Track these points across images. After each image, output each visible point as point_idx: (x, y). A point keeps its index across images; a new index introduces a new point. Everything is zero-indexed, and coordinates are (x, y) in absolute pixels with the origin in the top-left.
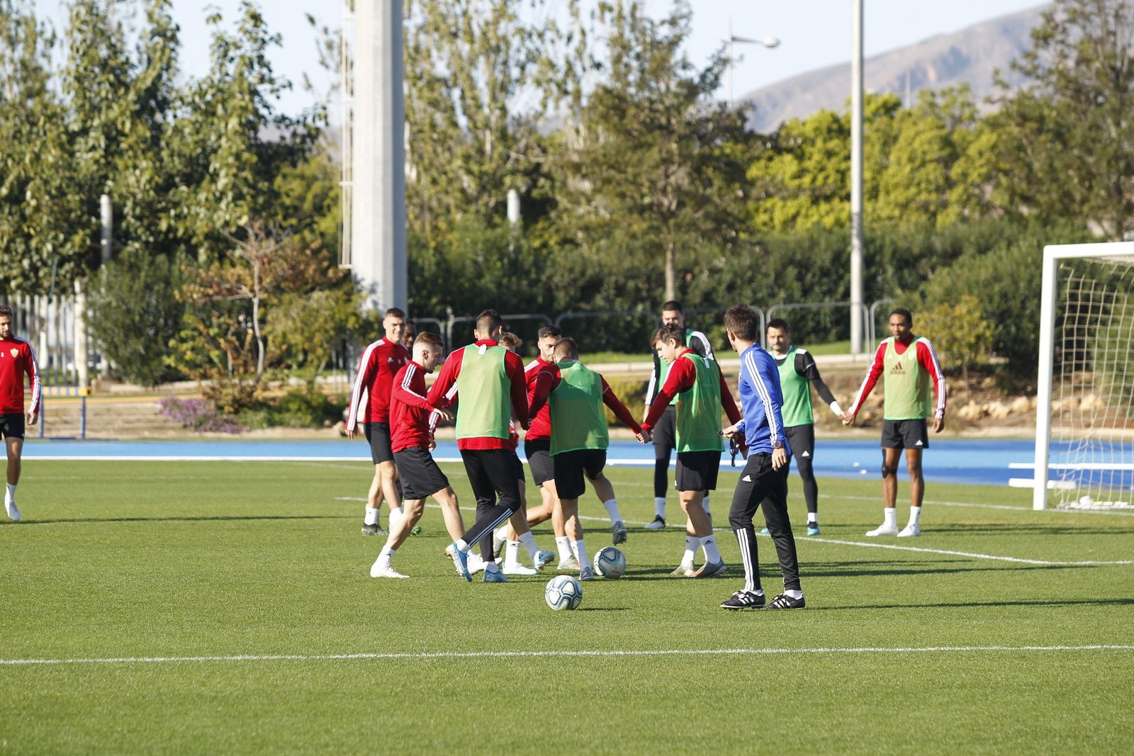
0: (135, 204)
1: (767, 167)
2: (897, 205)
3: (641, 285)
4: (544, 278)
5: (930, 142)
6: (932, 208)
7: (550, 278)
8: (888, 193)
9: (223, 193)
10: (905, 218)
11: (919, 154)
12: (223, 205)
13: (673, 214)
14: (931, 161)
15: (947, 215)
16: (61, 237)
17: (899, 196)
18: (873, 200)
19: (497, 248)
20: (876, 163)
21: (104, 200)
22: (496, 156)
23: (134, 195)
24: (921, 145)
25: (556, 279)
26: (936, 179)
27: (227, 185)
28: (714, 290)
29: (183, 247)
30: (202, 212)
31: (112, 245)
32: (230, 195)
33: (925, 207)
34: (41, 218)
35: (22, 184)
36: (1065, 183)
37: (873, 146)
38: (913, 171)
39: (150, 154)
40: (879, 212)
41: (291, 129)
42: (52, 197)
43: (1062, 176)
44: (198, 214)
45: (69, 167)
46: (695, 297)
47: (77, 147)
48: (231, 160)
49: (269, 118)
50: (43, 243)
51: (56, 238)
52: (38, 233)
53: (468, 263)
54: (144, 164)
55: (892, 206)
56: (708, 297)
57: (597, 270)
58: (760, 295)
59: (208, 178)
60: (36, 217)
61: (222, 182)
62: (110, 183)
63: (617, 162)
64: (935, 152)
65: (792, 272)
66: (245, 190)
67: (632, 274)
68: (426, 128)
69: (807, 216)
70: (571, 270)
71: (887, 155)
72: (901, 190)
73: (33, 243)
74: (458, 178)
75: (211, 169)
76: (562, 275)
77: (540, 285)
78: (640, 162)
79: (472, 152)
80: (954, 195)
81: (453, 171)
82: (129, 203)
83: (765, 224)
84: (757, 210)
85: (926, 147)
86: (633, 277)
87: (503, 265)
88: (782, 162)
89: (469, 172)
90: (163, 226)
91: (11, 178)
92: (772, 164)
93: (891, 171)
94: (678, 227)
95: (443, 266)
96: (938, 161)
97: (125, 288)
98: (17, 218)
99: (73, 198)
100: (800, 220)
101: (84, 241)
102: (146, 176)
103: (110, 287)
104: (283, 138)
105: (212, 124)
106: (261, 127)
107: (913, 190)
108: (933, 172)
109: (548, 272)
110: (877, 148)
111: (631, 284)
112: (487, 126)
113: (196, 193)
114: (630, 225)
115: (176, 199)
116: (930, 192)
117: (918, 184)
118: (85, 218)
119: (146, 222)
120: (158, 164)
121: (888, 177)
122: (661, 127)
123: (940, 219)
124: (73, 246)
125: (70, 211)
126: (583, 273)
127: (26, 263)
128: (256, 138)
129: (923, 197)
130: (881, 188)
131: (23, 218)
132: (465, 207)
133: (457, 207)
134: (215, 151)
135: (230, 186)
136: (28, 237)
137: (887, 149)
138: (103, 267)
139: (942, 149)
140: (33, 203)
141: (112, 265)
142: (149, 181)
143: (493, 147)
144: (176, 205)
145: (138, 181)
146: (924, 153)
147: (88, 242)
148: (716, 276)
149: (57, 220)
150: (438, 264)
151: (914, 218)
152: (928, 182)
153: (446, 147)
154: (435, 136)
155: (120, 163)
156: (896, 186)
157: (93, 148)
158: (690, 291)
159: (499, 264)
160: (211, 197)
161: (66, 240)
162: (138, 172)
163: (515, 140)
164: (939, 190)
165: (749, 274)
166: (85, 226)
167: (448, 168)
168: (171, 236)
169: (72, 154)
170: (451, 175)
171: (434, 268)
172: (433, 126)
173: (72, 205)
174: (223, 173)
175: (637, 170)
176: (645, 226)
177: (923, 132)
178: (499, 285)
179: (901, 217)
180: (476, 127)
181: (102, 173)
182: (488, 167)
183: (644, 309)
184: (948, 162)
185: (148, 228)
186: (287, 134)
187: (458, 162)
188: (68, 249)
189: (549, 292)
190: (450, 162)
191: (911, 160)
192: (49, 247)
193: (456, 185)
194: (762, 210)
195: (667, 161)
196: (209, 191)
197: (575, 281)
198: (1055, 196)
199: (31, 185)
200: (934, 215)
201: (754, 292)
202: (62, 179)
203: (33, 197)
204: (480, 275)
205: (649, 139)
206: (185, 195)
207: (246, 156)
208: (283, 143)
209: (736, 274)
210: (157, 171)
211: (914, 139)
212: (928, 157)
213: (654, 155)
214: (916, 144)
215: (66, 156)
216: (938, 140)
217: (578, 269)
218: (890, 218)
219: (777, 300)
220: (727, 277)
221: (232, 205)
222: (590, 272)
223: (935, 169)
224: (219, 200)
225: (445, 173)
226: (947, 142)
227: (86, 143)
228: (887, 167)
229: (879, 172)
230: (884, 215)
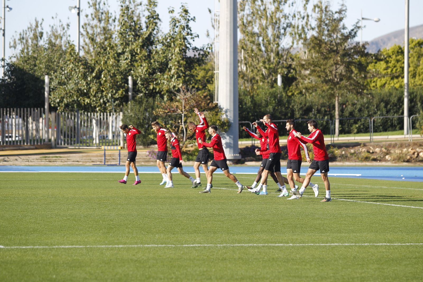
0: (141, 79)
1: (374, 66)
3: (326, 109)
4: (291, 107)
7: (293, 106)
8: (419, 75)
9: (173, 76)
12: (173, 80)
13: (338, 83)
16: (114, 91)
18: (414, 78)
19: (274, 95)
20: (415, 64)
21: (130, 78)
22: (275, 61)
23: (141, 76)
25: (295, 107)
27: (175, 72)
28: (354, 111)
29: (158, 95)
30: (166, 82)
31: (133, 94)
32: (176, 76)
34: (107, 84)
35: (100, 72)
37: (414, 58)
39: (147, 61)
40: (416, 83)
41: (198, 52)
42: (111, 77)
44: (164, 83)
45: (118, 66)
46: (346, 114)
47: (120, 59)
48: (176, 63)
49: (190, 48)
50: (108, 94)
51: (112, 92)
52: (106, 90)
53: (263, 101)
54: (144, 65)
55: (421, 80)
56: (351, 114)
57: (310, 104)
58: (370, 113)
59: (168, 69)
60: (105, 84)
61: (173, 71)
62: (132, 72)
63: (318, 64)
65: (383, 105)
66: (181, 74)
67: (323, 105)
68: (250, 52)
69: (389, 84)
70: (301, 104)
71: (419, 61)
73: (104, 93)
74: (261, 70)
75: (169, 67)
76: (297, 106)
77: (289, 109)
78: (326, 64)
79: (266, 60)
81: (259, 67)
82: (139, 79)
83: (374, 87)
84: (371, 81)
86: (324, 106)
87: (275, 101)
88: (380, 64)
89: (265, 68)
90: (151, 87)
91: (96, 70)
92: (377, 65)
93: (421, 67)
94: (340, 88)
95: (253, 102)
97: (137, 110)
98: (98, 84)
99: (119, 77)
100: (387, 85)
101: (122, 93)
102: (145, 69)
103: (132, 110)
104: (195, 55)
105: (170, 50)
106: (187, 51)
109: (293, 104)
110: (416, 58)
111: (323, 109)
112: (272, 51)
113: (163, 75)
114: (322, 87)
115: (156, 78)
118: (123, 85)
119: (145, 86)
120: (150, 65)
121: (419, 69)
122: (334, 51)
124: (118, 95)
125: (117, 82)
126: (305, 105)
127: (102, 101)
128: (185, 56)
130: (417, 73)
131: (101, 84)
132: (263, 80)
133: (261, 81)
134: (170, 60)
135: (176, 73)
136: (103, 91)
137: (419, 59)
138: (129, 102)
140: (104, 79)
141: (133, 102)
142: (146, 71)
143: (274, 58)
144: (156, 80)
145: (142, 71)
147: (124, 93)
148: (355, 106)
149: (113, 85)
150: (252, 102)
153: (257, 58)
154: (253, 54)
155: (136, 64)
157: (126, 59)
158: (344, 111)
159: (274, 101)
160: (169, 77)
161: (116, 93)
162: (142, 68)
163: (282, 56)
165: (367, 105)
166: (123, 87)
167: (258, 66)
168: (154, 91)
169: (118, 61)
170: (258, 68)
171: (250, 103)
172: (252, 51)
173: (118, 80)
174: (173, 68)
175: (325, 67)
176: (328, 87)
178: (274, 109)
180: (268, 51)
181: (129, 68)
182: (271, 66)
183: (327, 118)
185: (146, 88)
186: (197, 54)
187: (261, 64)
188: (117, 96)
189: (293, 112)
190: (258, 64)
192: (110, 95)
193: (260, 73)
194: (372, 82)
195: (336, 64)
196: (168, 75)
197: (302, 108)
199: (103, 72)
201: (368, 112)
202: (115, 70)
203: (104, 77)
204: (267, 105)
205: (330, 56)
206: (159, 76)
207: (181, 62)
208: (196, 57)
209: (361, 105)
210: (149, 67)
213: (331, 61)
215: (116, 62)
217: (303, 103)
219: (377, 115)
220: (358, 107)
221: (176, 80)
222: (307, 104)
224: (172, 78)
225: (257, 68)
227: (124, 57)
228: (419, 66)
229: (416, 68)
230: (418, 84)
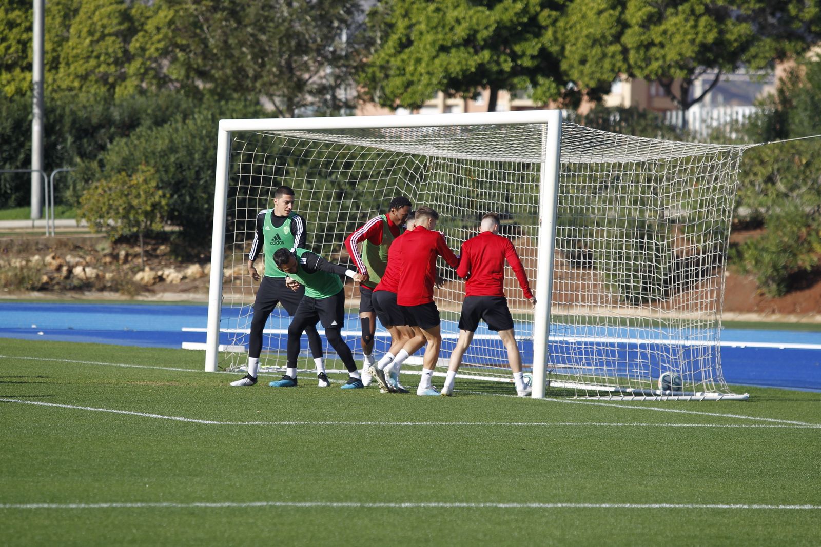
2: (77, 76)
5: (109, 17)
6: (111, 80)
8: (68, 64)
10: (84, 89)
11: (98, 27)
14: (110, 35)
15: (126, 87)
17: (79, 67)
18: (54, 71)
20: (57, 36)
24: (101, 19)
26: (114, 52)
33: (104, 79)
36: (239, 59)
37: (53, 19)
38: (92, 42)
40: (59, 83)
43: (236, 53)
55: (71, 78)
64: (114, 26)
71: (68, 27)
72: (81, 62)
80: (132, 68)
85: (105, 21)
93: (70, 43)
96: (116, 34)
107: (93, 62)
108: (112, 45)
110: (58, 20)
116: (109, 64)
117: (98, 57)
121: (67, 49)
123: (117, 89)
129: (102, 69)
130: (61, 60)
137: (67, 22)
139: (120, 23)
146: (104, 27)
151: (93, 91)
152: (107, 54)
156: (76, 57)
164: (118, 63)
177: (103, 6)
179: (81, 87)
184: (126, 36)
191: (91, 33)
198: (228, 71)
200: (113, 86)
211: (94, 13)
212: (106, 32)
214: (96, 18)
216: (117, 15)
218: (71, 89)
223: (113, 42)
226: (125, 16)
228: (67, 39)
229: (60, 44)
230: (64, 86)
